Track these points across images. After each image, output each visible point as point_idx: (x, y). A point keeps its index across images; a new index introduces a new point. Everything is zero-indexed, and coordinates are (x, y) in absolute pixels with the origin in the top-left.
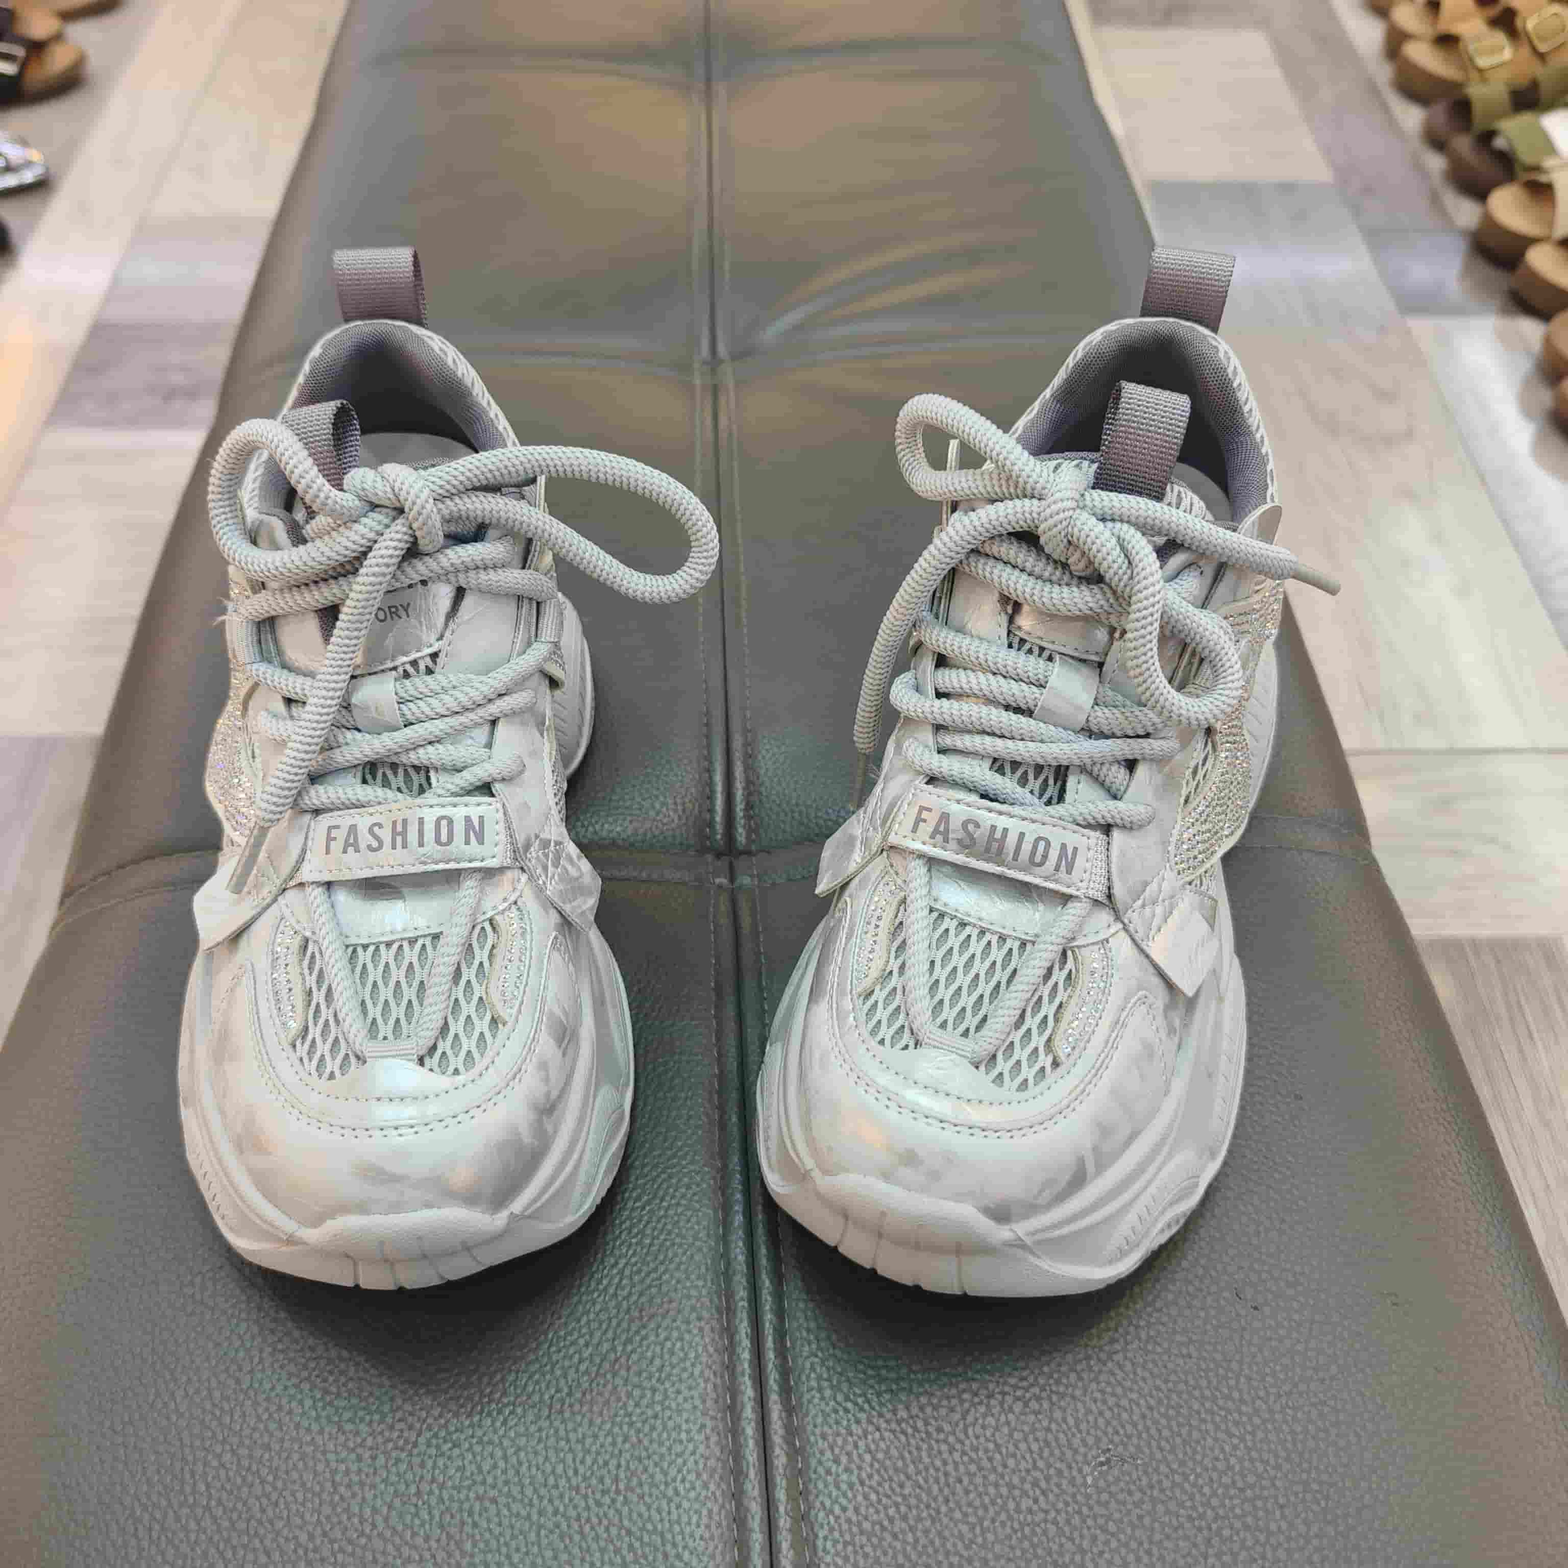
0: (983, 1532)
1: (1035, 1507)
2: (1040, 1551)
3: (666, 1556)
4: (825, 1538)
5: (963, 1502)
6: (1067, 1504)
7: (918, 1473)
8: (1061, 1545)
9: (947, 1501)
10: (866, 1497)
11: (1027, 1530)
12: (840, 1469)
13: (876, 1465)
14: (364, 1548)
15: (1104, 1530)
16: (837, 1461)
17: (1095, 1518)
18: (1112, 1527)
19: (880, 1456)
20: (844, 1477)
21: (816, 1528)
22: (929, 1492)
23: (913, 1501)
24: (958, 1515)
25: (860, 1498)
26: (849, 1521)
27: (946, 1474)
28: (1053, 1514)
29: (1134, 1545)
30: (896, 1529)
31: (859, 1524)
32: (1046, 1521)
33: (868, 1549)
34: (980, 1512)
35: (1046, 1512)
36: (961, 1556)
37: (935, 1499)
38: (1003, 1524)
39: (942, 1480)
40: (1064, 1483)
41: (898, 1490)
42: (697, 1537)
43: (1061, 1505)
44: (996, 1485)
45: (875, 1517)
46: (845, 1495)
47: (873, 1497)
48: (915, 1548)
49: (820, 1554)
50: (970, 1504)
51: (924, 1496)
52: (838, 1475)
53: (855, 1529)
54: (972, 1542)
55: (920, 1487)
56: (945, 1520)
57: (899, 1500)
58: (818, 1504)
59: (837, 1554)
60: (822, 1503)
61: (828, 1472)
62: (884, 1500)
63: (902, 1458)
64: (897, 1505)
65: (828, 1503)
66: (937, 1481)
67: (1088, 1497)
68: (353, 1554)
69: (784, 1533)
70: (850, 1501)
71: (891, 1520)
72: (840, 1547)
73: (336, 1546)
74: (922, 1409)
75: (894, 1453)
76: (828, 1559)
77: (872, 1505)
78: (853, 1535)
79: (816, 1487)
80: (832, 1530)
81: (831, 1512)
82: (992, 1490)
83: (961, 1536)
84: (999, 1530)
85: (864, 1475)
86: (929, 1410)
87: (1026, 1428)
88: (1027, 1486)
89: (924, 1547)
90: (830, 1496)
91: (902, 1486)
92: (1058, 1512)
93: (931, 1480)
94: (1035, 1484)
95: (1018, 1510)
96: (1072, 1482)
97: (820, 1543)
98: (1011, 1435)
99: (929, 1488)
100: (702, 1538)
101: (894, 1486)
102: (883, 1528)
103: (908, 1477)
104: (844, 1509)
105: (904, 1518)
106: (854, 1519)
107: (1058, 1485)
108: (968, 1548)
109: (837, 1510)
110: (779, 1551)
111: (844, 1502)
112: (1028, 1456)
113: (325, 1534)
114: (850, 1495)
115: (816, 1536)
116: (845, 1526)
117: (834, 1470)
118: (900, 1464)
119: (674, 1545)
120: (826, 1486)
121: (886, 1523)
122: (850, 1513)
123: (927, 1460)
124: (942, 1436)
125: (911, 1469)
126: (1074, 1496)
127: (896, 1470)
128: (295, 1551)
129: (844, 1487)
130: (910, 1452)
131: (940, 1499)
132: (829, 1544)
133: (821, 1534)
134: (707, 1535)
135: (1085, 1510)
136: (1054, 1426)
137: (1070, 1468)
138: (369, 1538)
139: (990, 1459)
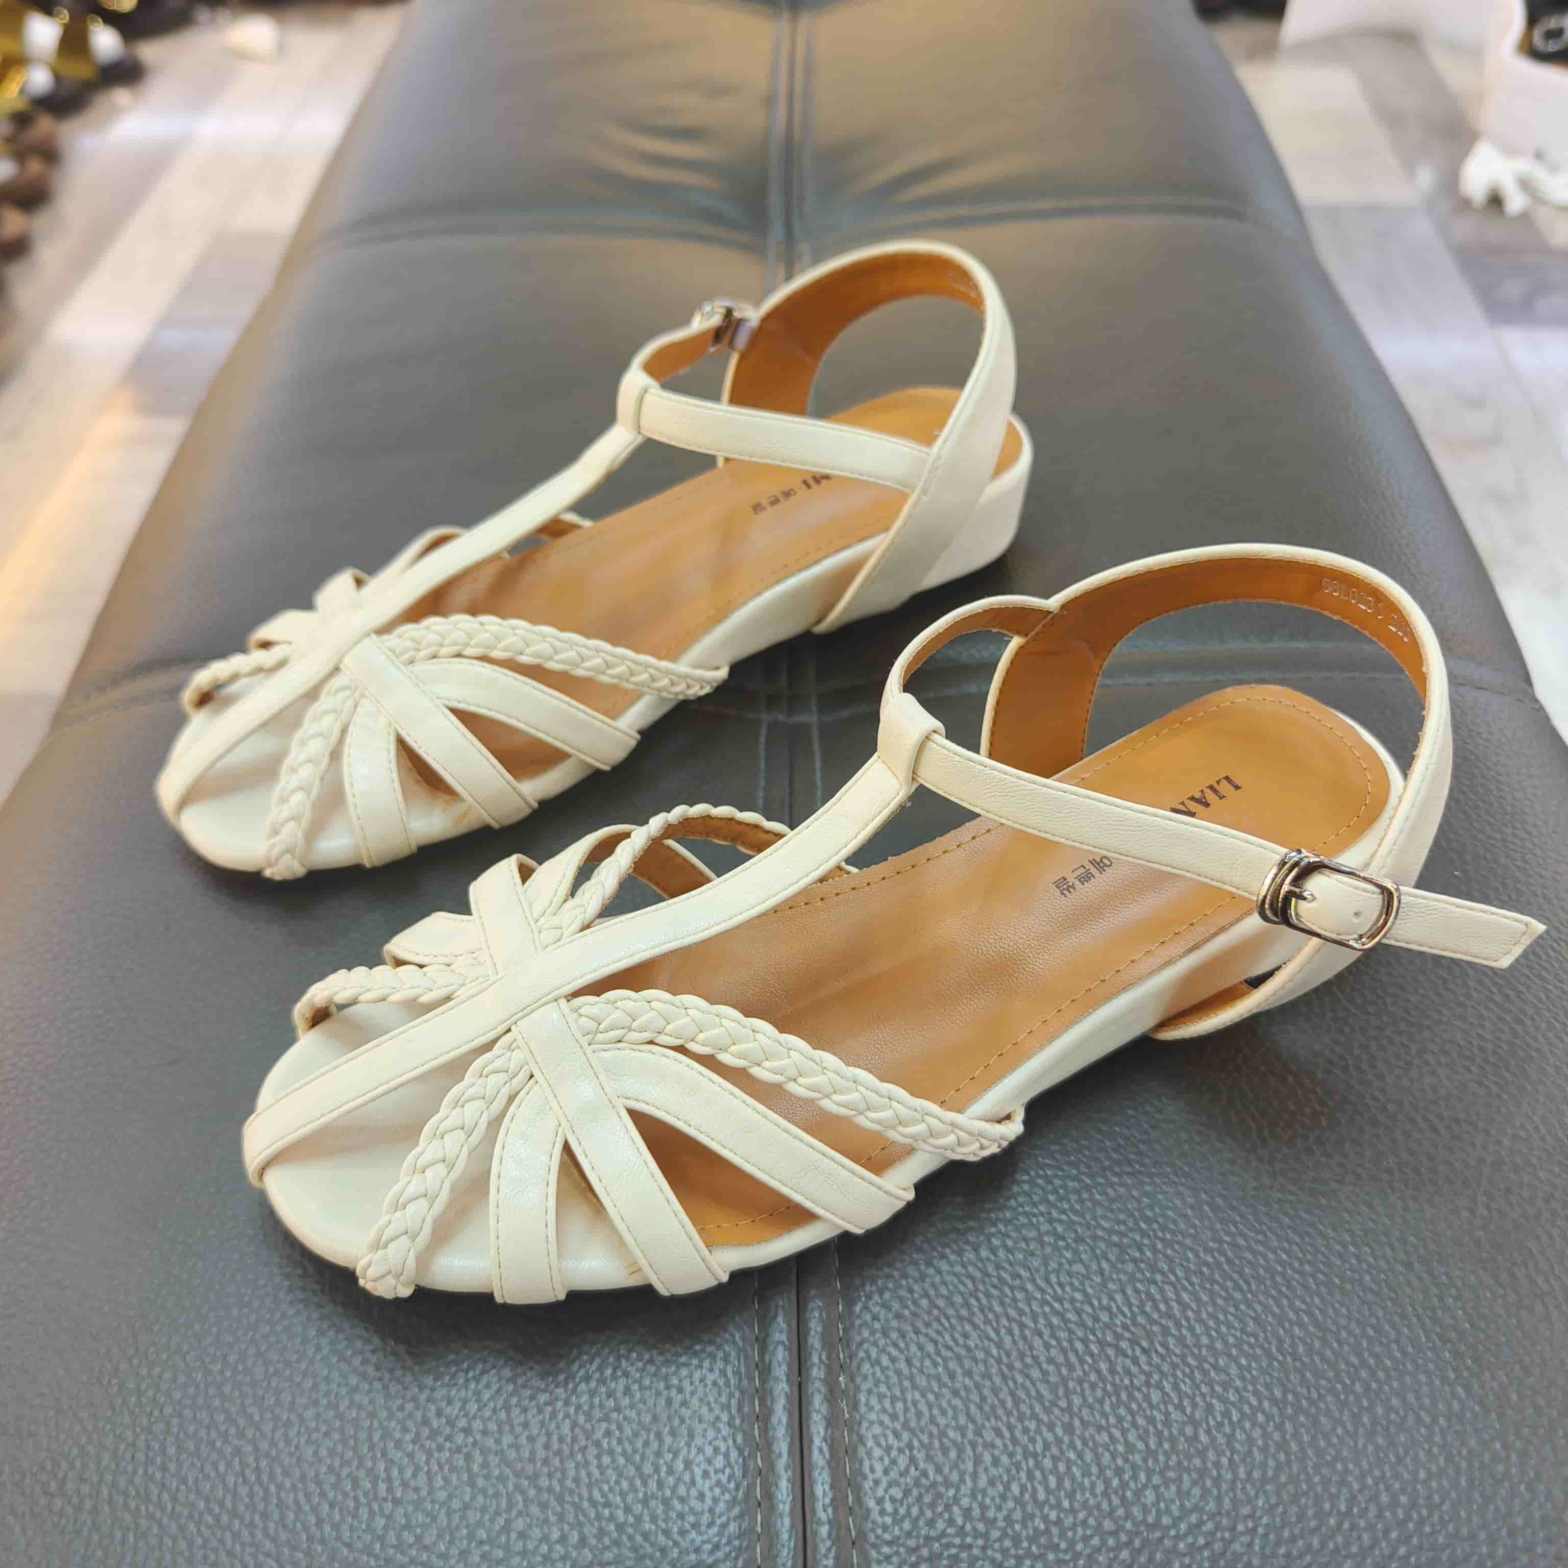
0: (1068, 1393)
1: (1134, 1369)
2: (1141, 1421)
3: (669, 1402)
4: (870, 1392)
5: (1042, 1359)
6: (1174, 1366)
7: (987, 1322)
8: (1167, 1414)
9: (1022, 1356)
10: (921, 1348)
11: (1124, 1396)
12: (890, 1316)
13: (936, 1312)
14: (304, 1374)
15: (1223, 1400)
16: (886, 1306)
17: (1210, 1384)
18: (1232, 1396)
19: (941, 1303)
20: (894, 1324)
21: (858, 1380)
22: (999, 1345)
23: (980, 1355)
24: (1035, 1374)
25: (913, 1348)
26: (898, 1373)
27: (1022, 1326)
28: (1156, 1377)
29: (1260, 1417)
30: (958, 1385)
31: (911, 1378)
32: (1148, 1384)
33: (924, 1408)
34: (1064, 1371)
35: (1148, 1375)
36: (1039, 1421)
37: (1008, 1354)
38: (1093, 1386)
39: (1017, 1332)
40: (1171, 1341)
41: (961, 1341)
42: (709, 1382)
43: (1165, 1368)
44: (1085, 1341)
45: (932, 1371)
46: (896, 1345)
47: (930, 1348)
48: (980, 1408)
49: (863, 1409)
50: (1051, 1361)
51: (995, 1352)
52: (887, 1321)
53: (906, 1383)
54: (1054, 1404)
55: (990, 1339)
56: (1020, 1379)
57: (963, 1352)
58: (861, 1354)
59: (884, 1411)
60: (867, 1352)
61: (875, 1318)
62: (944, 1352)
63: (967, 1305)
64: (959, 1358)
65: (874, 1353)
66: (1010, 1332)
67: (1199, 1358)
68: (290, 1379)
69: (818, 1384)
70: (901, 1351)
71: (952, 1376)
72: (887, 1403)
73: (271, 1370)
74: (993, 1251)
75: (958, 1299)
76: (873, 1416)
77: (929, 1356)
78: (903, 1391)
79: (859, 1333)
80: (877, 1383)
81: (878, 1362)
82: (1079, 1346)
83: (1040, 1398)
84: (1088, 1392)
85: (919, 1324)
86: (1001, 1254)
87: (1123, 1277)
88: (1124, 1345)
89: (993, 1407)
90: (875, 1344)
91: (966, 1336)
92: (1163, 1375)
93: (1003, 1331)
94: (1134, 1342)
95: (1113, 1371)
96: (1181, 1340)
97: (862, 1398)
98: (1104, 1285)
99: (1001, 1340)
100: (715, 1383)
101: (957, 1335)
102: (942, 1384)
103: (975, 1327)
104: (893, 1360)
105: (968, 1373)
106: (906, 1371)
107: (1165, 1345)
108: (1048, 1411)
109: (885, 1361)
110: (810, 1403)
111: (894, 1352)
112: (1126, 1310)
113: (258, 1354)
114: (902, 1345)
115: (858, 1389)
116: (894, 1379)
117: (882, 1317)
118: (964, 1312)
119: (680, 1390)
120: (872, 1333)
121: (945, 1379)
122: (902, 1365)
123: (998, 1309)
124: (1017, 1282)
125: (978, 1319)
126: (1183, 1357)
127: (960, 1318)
128: (222, 1372)
129: (894, 1335)
130: (978, 1300)
131: (1014, 1354)
132: (874, 1401)
133: (865, 1387)
134: (721, 1382)
135: (1198, 1375)
136: (1159, 1277)
137: (1178, 1326)
138: (312, 1361)
139: (1078, 1312)
